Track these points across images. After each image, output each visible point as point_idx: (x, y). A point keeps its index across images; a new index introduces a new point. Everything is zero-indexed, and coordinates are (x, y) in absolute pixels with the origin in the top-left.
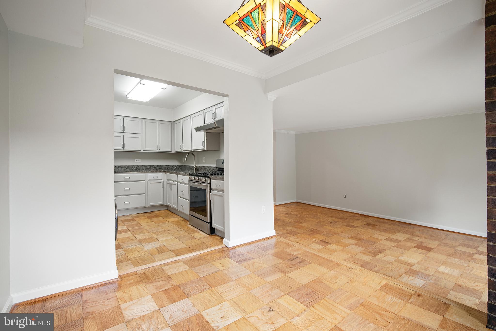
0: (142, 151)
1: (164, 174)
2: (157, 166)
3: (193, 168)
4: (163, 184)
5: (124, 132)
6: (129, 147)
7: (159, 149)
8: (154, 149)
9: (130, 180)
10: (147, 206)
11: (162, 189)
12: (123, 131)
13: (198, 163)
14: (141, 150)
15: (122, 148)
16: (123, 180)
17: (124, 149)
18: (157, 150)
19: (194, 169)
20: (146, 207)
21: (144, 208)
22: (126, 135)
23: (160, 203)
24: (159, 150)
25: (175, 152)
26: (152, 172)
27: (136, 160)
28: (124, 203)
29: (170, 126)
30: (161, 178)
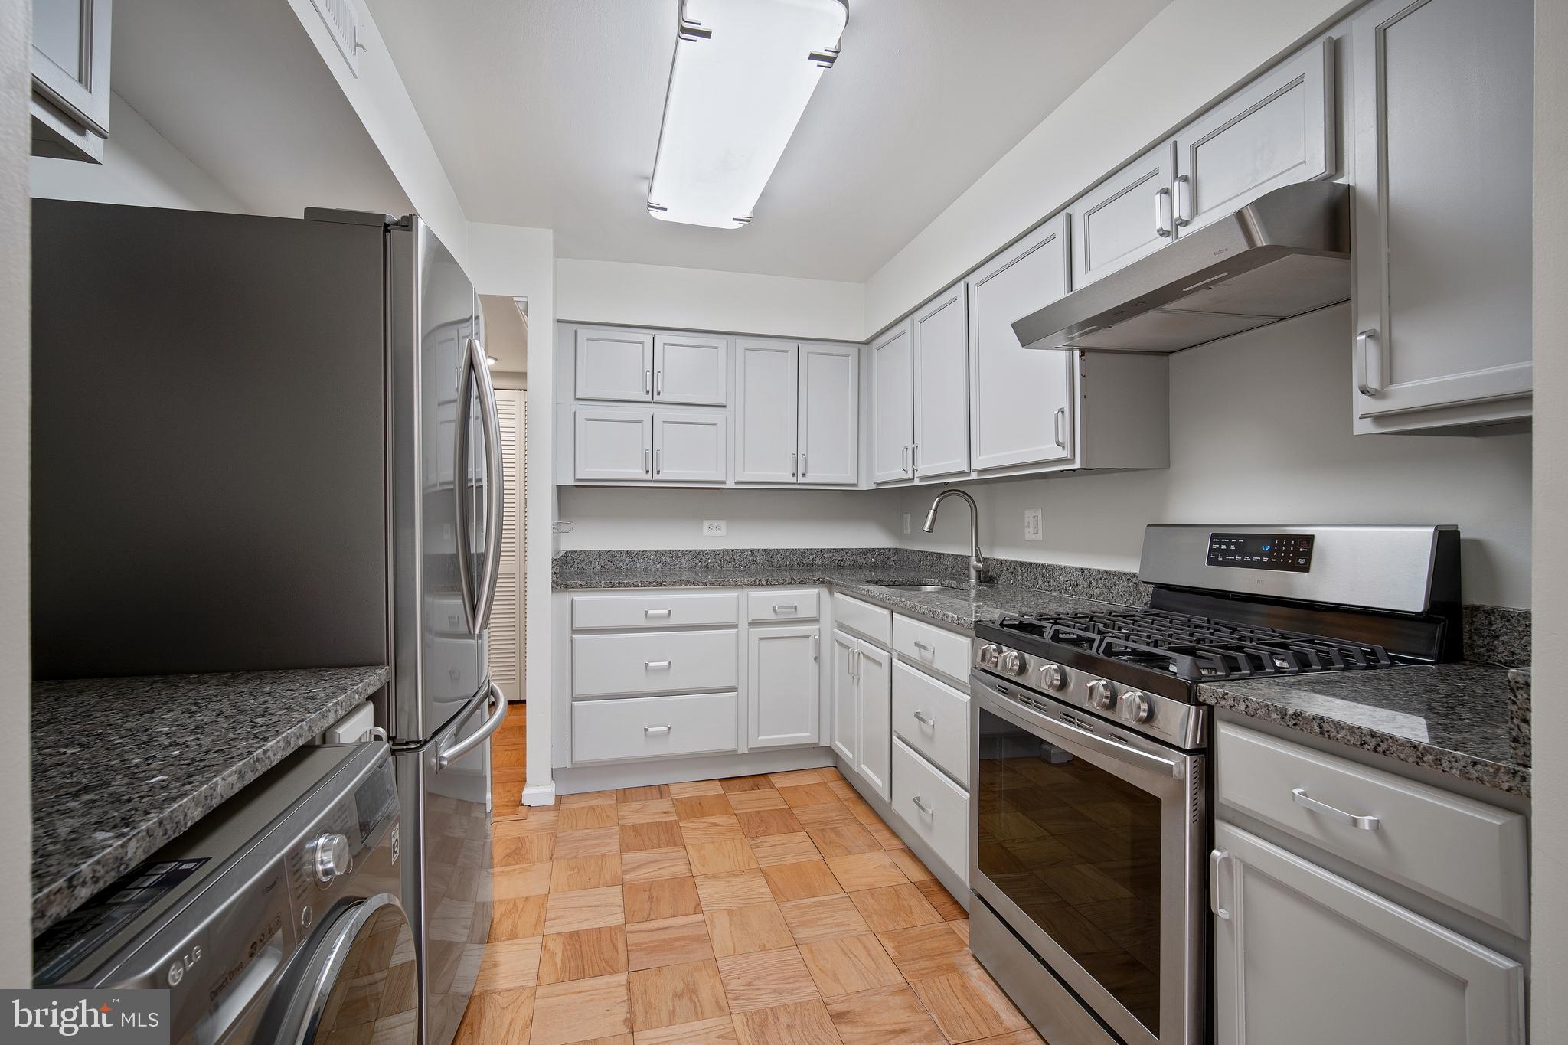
0: (730, 484)
1: (824, 592)
2: (794, 551)
3: (968, 568)
4: (818, 644)
5: (657, 398)
6: (672, 471)
7: (804, 475)
8: (781, 474)
9: (673, 621)
10: (743, 749)
11: (815, 666)
12: (649, 398)
13: (993, 544)
14: (724, 482)
15: (648, 472)
16: (642, 622)
17: (657, 477)
18: (794, 480)
19: (973, 573)
20: (740, 752)
21: (730, 756)
22: (662, 413)
23: (804, 736)
24: (801, 480)
25: (874, 487)
26: (767, 584)
27: (706, 524)
28: (646, 730)
29: (852, 361)
30: (813, 614)
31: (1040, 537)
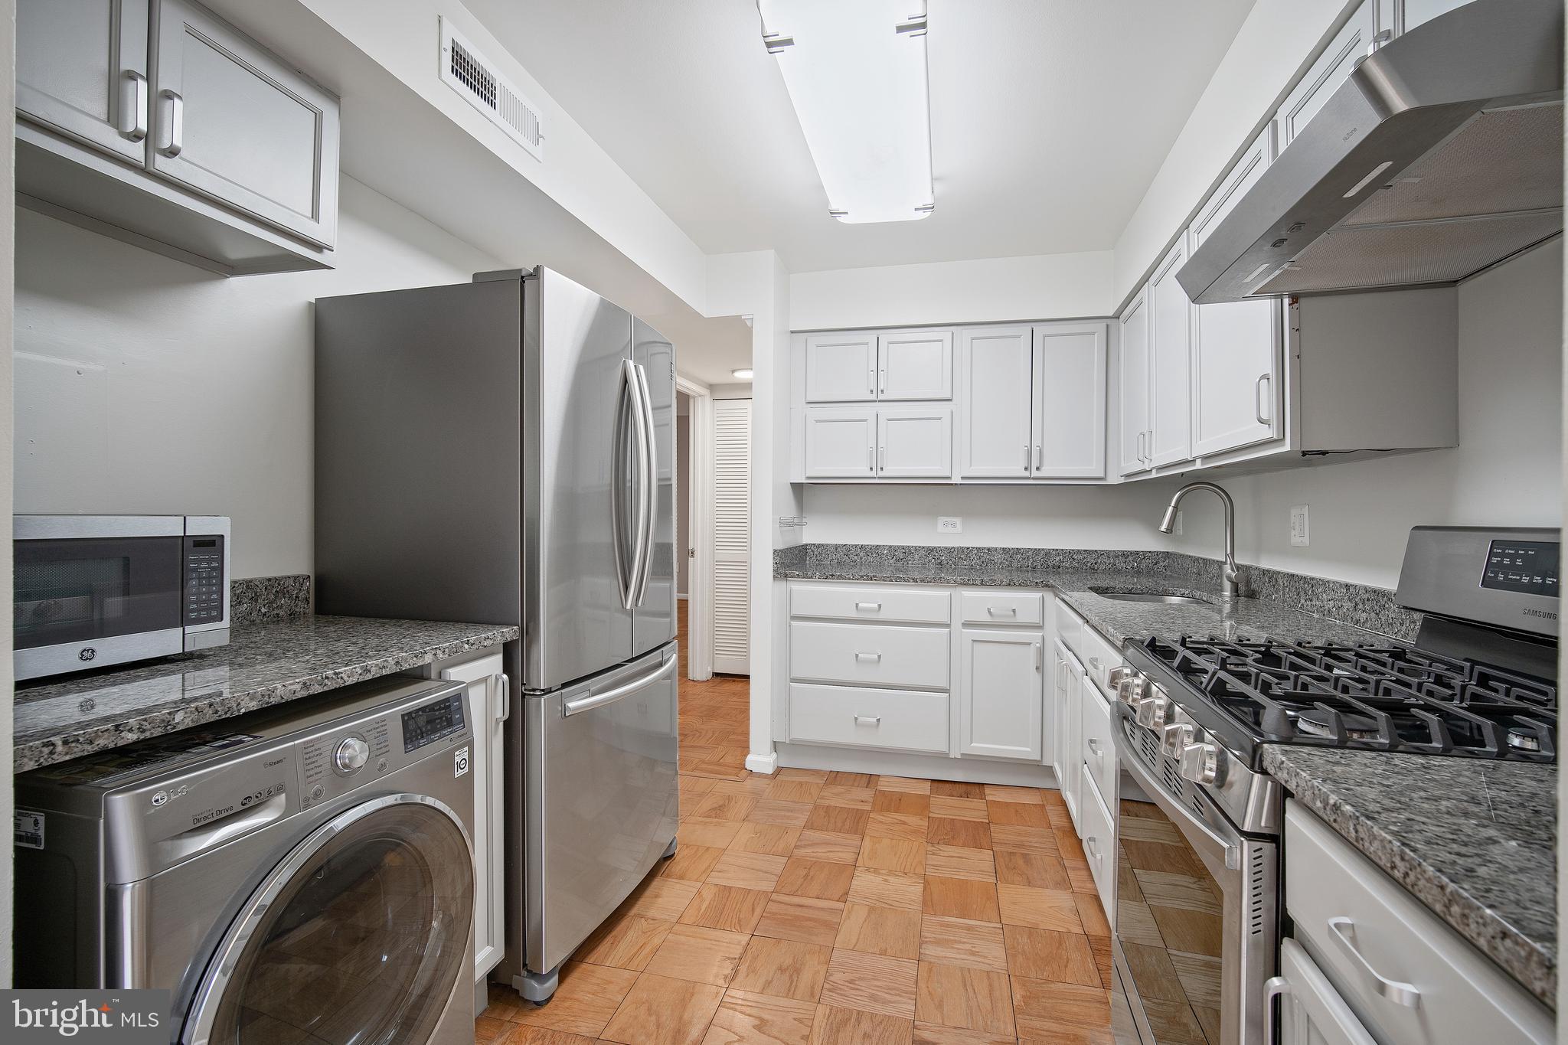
0: (956, 480)
1: (1049, 596)
2: (1037, 551)
3: (1220, 576)
4: (1041, 652)
5: (881, 397)
6: (896, 468)
7: (1038, 469)
8: (1013, 468)
9: (882, 616)
10: (955, 753)
11: (1038, 677)
12: (873, 397)
13: (1258, 550)
14: (949, 478)
15: (871, 469)
16: (854, 614)
17: (880, 474)
18: (1027, 474)
19: (1227, 585)
20: (952, 756)
21: (941, 758)
22: (886, 410)
23: (1026, 750)
24: (1035, 473)
25: (1122, 480)
26: (982, 584)
27: (942, 520)
28: (856, 719)
29: (1098, 340)
30: (1035, 619)
31: (1306, 540)
